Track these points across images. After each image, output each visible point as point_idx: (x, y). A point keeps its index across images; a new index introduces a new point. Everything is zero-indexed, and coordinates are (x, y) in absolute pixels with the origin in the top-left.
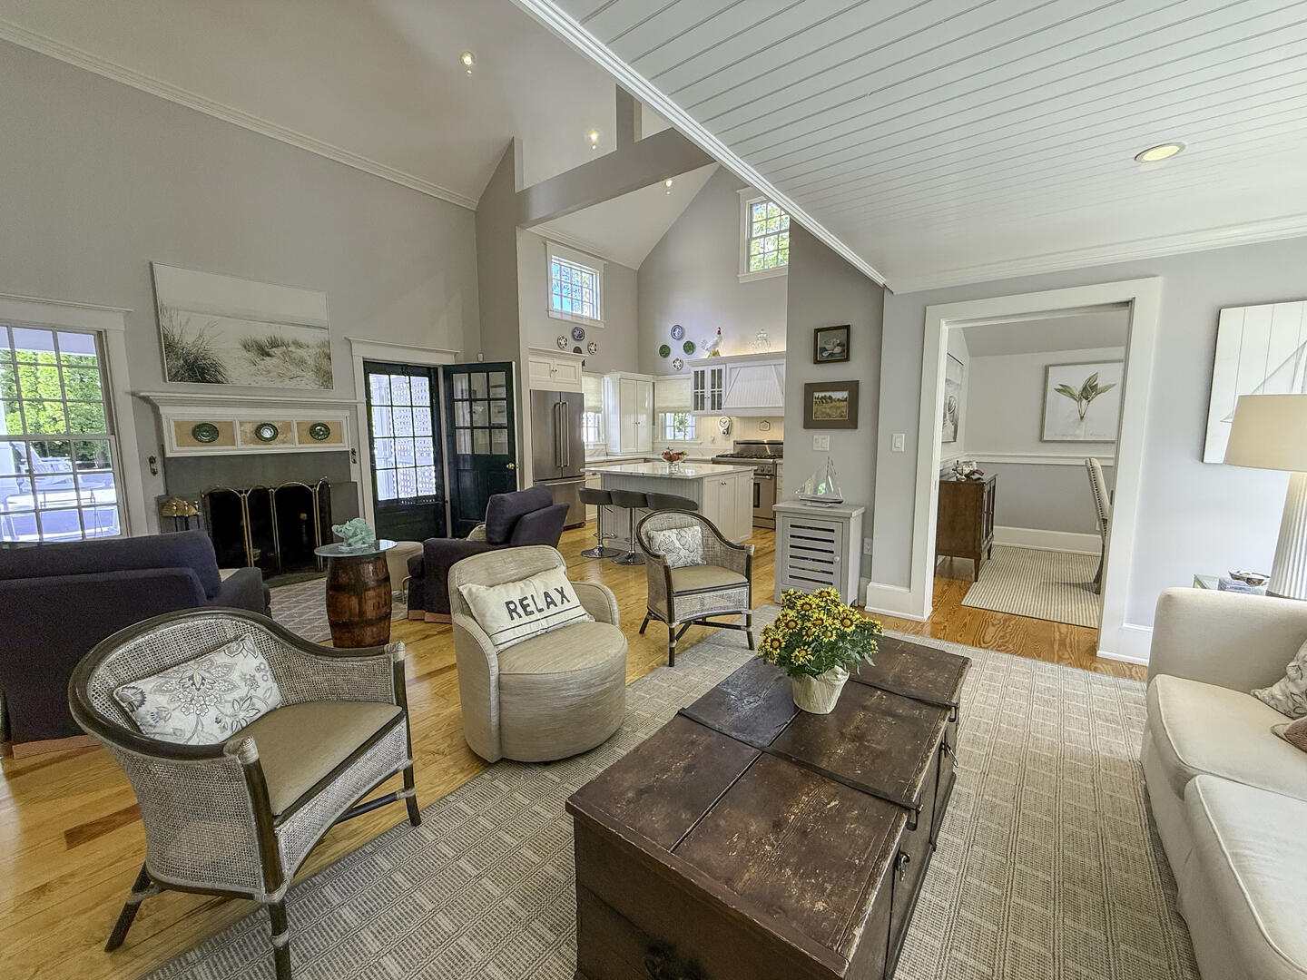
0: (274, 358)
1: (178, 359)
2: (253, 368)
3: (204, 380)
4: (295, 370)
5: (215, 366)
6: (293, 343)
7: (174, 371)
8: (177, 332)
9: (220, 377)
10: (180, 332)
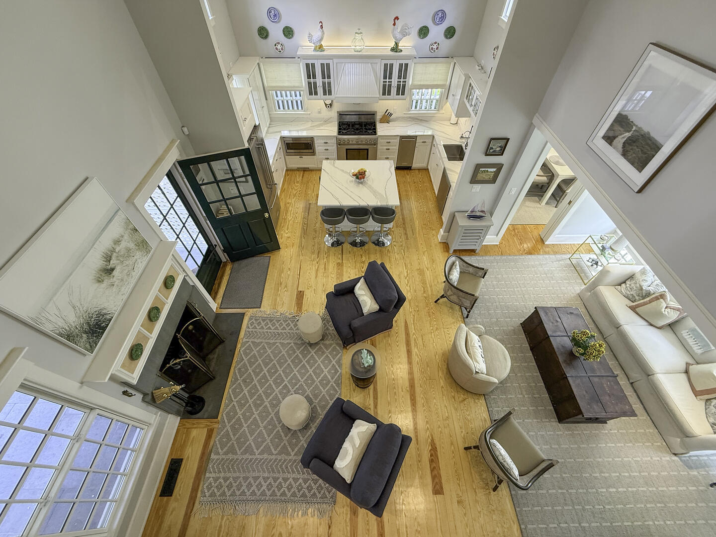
0: (117, 267)
1: (81, 337)
2: (114, 289)
3: (104, 329)
4: (130, 262)
5: (100, 314)
6: (115, 244)
7: (88, 346)
8: (61, 323)
9: (108, 317)
10: (62, 321)
